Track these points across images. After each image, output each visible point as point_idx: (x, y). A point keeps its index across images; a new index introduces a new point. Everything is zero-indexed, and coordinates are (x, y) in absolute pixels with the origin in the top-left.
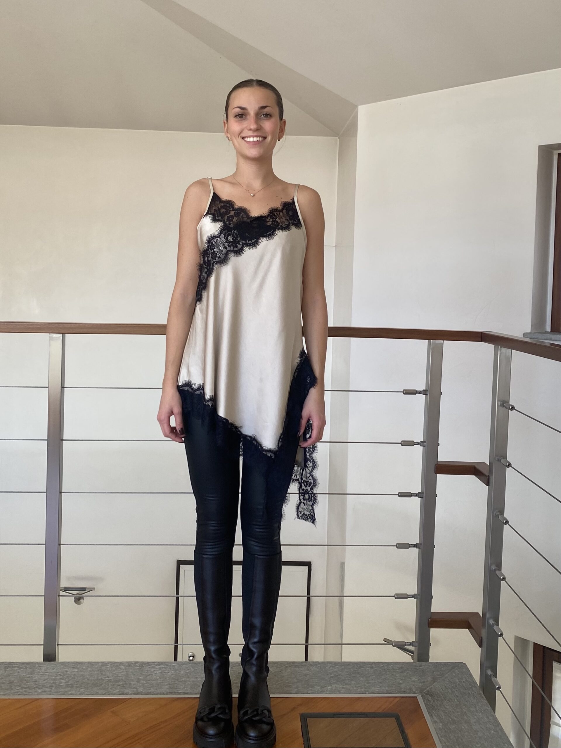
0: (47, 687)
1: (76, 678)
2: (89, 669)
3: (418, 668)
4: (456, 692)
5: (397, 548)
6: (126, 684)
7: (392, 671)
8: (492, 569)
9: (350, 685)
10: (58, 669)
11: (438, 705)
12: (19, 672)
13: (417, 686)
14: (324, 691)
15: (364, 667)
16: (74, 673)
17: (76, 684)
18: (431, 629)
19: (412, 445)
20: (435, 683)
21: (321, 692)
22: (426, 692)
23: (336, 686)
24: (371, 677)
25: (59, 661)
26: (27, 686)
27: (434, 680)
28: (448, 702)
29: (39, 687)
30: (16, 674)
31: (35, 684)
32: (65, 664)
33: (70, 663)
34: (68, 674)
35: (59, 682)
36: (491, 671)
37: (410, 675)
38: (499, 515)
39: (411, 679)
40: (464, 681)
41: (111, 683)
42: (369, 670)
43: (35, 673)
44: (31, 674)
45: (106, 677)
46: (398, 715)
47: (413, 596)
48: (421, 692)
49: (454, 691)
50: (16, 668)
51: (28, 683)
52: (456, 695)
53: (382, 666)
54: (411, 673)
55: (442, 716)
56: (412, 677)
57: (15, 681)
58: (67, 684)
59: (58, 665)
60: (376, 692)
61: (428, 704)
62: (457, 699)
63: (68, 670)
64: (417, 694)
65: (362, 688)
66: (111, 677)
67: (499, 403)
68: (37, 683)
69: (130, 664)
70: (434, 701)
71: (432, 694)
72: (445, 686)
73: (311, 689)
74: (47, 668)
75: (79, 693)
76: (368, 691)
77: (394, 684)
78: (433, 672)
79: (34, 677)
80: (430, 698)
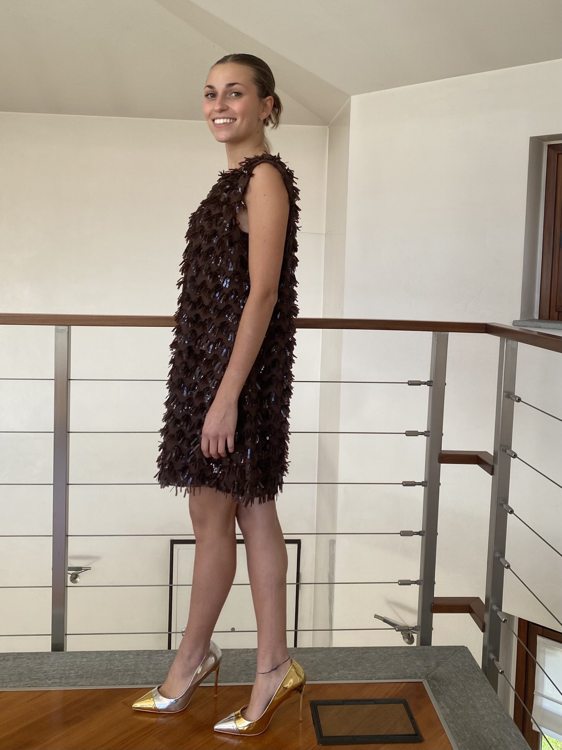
0: (57, 678)
1: (85, 668)
2: (98, 659)
3: (421, 652)
4: (460, 676)
5: (401, 535)
6: (136, 674)
7: (396, 656)
8: (496, 557)
9: (357, 670)
10: (67, 659)
11: (444, 690)
12: (28, 663)
13: (422, 671)
14: (332, 677)
15: (369, 651)
16: (83, 663)
17: (85, 674)
18: (433, 614)
19: (416, 435)
20: (439, 668)
22: (431, 677)
23: (342, 672)
24: (376, 662)
25: (67, 651)
26: (37, 677)
27: (438, 665)
28: (453, 686)
29: (49, 678)
30: (25, 665)
31: (45, 675)
32: (74, 654)
33: (79, 653)
34: (77, 664)
35: (68, 672)
36: (494, 655)
37: (414, 660)
38: (503, 504)
39: (415, 663)
40: (467, 665)
41: (121, 673)
42: (374, 655)
43: (44, 664)
44: (40, 665)
45: (115, 667)
46: (406, 700)
47: (416, 582)
48: (426, 677)
49: (458, 676)
50: (24, 659)
51: (38, 675)
52: (460, 679)
53: (386, 651)
54: (415, 658)
55: (448, 701)
56: (416, 662)
57: (24, 673)
58: (77, 674)
59: (66, 655)
60: (382, 678)
61: (434, 689)
62: (461, 684)
63: (76, 660)
64: (422, 679)
65: (368, 674)
66: (121, 667)
67: (505, 394)
68: (46, 674)
69: (138, 653)
70: (439, 686)
71: (437, 678)
72: (449, 670)
73: (319, 676)
74: (56, 658)
75: (89, 683)
76: (374, 677)
77: (399, 669)
78: (437, 656)
79: (43, 668)
80: (436, 683)
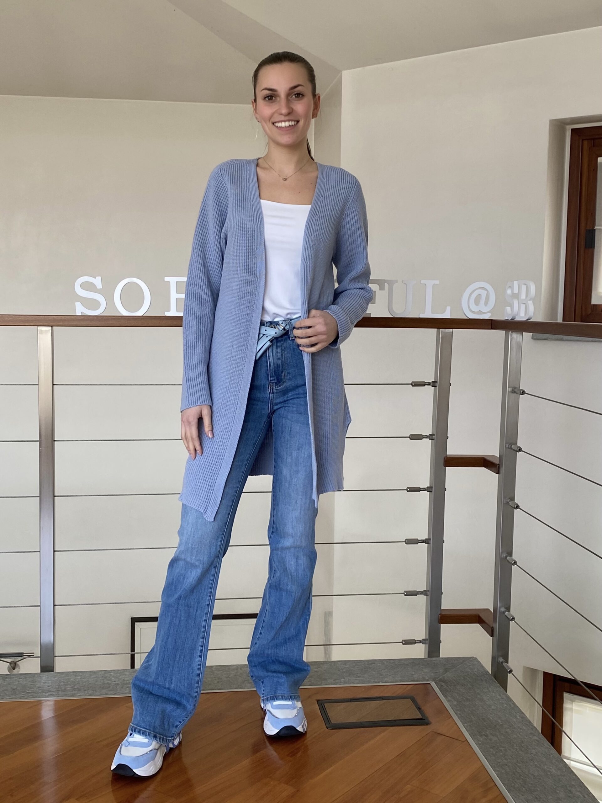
1: (81, 683)
3: (429, 662)
5: (406, 544)
7: (403, 665)
8: (503, 557)
9: (363, 677)
10: (60, 677)
11: (452, 689)
12: (19, 681)
13: (429, 676)
14: (338, 683)
15: (375, 663)
17: (82, 688)
18: (442, 625)
19: (420, 438)
20: (447, 673)
21: (335, 683)
22: (440, 680)
23: (349, 679)
24: (382, 670)
28: (461, 686)
29: (44, 691)
30: (16, 683)
34: (72, 681)
35: (64, 687)
36: (503, 659)
37: (421, 668)
38: (509, 502)
39: (423, 671)
40: (476, 670)
42: (380, 665)
43: (36, 681)
44: (33, 683)
45: (112, 682)
46: (413, 697)
47: (423, 592)
48: (434, 680)
49: (467, 678)
50: (15, 679)
58: (74, 688)
59: (58, 675)
60: (389, 682)
61: (442, 688)
62: (470, 684)
64: (429, 680)
65: (375, 679)
67: (510, 390)
70: (447, 686)
71: (445, 681)
72: (457, 675)
73: (324, 682)
74: (47, 677)
77: (406, 675)
78: (445, 665)
79: (37, 684)
